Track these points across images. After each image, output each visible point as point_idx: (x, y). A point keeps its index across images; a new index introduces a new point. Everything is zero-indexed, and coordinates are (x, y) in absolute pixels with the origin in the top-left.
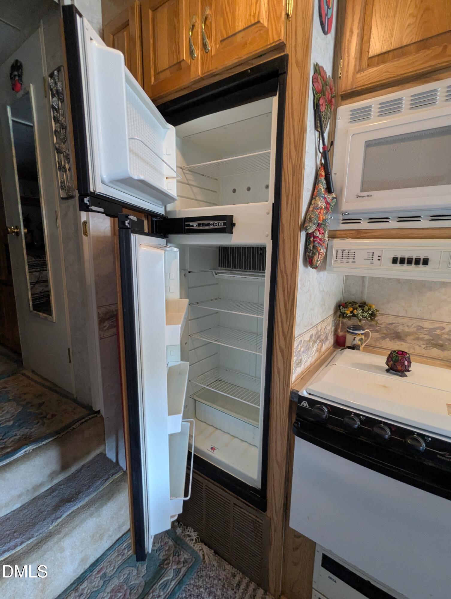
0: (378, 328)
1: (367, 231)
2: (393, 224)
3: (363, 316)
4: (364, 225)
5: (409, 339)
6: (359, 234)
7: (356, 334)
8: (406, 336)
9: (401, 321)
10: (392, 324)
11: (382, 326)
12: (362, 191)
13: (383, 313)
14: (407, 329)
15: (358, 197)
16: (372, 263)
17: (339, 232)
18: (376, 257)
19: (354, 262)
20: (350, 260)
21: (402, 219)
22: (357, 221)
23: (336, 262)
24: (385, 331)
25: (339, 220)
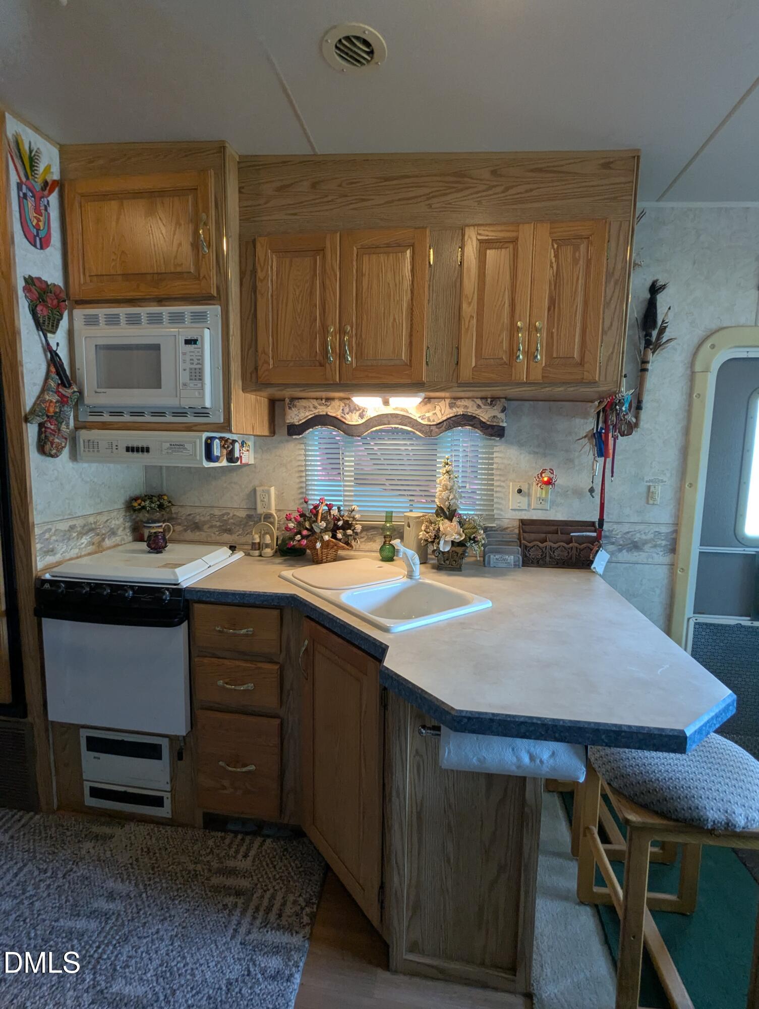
0: (179, 521)
1: (111, 423)
2: (127, 418)
3: (150, 507)
4: (106, 418)
5: (206, 527)
6: (104, 426)
7: (151, 527)
8: (203, 525)
9: (198, 510)
10: (190, 515)
11: (183, 518)
12: (98, 388)
13: (181, 504)
14: (203, 519)
15: (96, 392)
16: (112, 452)
17: (88, 424)
18: (114, 447)
19: (98, 451)
20: (96, 450)
21: (133, 414)
22: (100, 413)
23: (84, 451)
24: (186, 523)
25: (86, 411)
